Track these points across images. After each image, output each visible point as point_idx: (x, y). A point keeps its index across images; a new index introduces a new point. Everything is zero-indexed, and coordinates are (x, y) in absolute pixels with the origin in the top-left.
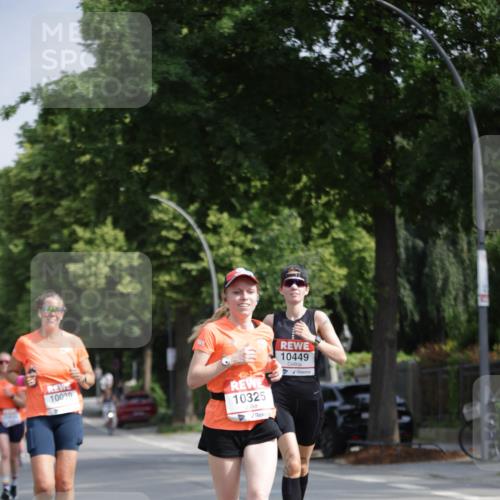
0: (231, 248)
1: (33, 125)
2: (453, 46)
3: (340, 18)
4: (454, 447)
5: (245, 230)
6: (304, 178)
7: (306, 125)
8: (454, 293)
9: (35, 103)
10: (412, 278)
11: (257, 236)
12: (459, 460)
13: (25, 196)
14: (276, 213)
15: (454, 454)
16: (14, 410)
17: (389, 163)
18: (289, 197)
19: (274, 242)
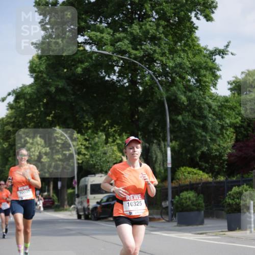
0: (80, 146)
1: (12, 102)
2: (159, 76)
3: (119, 66)
4: (159, 216)
5: (86, 140)
6: (107, 122)
7: (107, 103)
8: (159, 162)
9: (13, 95)
10: (145, 157)
11: (90, 142)
12: (161, 221)
13: (9, 128)
14: (97, 134)
15: (159, 219)
16: (6, 203)
17: (136, 117)
18: (101, 128)
19: (96, 144)
